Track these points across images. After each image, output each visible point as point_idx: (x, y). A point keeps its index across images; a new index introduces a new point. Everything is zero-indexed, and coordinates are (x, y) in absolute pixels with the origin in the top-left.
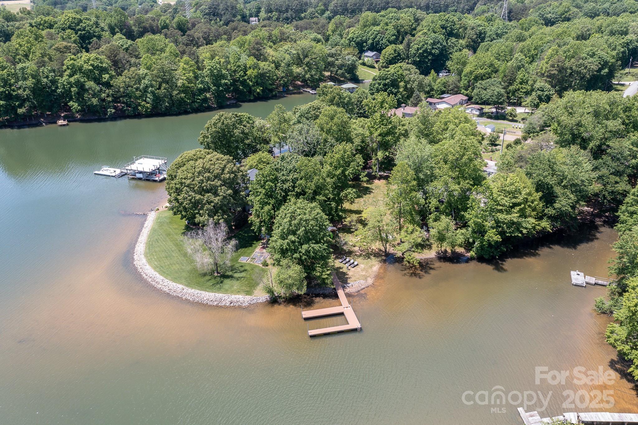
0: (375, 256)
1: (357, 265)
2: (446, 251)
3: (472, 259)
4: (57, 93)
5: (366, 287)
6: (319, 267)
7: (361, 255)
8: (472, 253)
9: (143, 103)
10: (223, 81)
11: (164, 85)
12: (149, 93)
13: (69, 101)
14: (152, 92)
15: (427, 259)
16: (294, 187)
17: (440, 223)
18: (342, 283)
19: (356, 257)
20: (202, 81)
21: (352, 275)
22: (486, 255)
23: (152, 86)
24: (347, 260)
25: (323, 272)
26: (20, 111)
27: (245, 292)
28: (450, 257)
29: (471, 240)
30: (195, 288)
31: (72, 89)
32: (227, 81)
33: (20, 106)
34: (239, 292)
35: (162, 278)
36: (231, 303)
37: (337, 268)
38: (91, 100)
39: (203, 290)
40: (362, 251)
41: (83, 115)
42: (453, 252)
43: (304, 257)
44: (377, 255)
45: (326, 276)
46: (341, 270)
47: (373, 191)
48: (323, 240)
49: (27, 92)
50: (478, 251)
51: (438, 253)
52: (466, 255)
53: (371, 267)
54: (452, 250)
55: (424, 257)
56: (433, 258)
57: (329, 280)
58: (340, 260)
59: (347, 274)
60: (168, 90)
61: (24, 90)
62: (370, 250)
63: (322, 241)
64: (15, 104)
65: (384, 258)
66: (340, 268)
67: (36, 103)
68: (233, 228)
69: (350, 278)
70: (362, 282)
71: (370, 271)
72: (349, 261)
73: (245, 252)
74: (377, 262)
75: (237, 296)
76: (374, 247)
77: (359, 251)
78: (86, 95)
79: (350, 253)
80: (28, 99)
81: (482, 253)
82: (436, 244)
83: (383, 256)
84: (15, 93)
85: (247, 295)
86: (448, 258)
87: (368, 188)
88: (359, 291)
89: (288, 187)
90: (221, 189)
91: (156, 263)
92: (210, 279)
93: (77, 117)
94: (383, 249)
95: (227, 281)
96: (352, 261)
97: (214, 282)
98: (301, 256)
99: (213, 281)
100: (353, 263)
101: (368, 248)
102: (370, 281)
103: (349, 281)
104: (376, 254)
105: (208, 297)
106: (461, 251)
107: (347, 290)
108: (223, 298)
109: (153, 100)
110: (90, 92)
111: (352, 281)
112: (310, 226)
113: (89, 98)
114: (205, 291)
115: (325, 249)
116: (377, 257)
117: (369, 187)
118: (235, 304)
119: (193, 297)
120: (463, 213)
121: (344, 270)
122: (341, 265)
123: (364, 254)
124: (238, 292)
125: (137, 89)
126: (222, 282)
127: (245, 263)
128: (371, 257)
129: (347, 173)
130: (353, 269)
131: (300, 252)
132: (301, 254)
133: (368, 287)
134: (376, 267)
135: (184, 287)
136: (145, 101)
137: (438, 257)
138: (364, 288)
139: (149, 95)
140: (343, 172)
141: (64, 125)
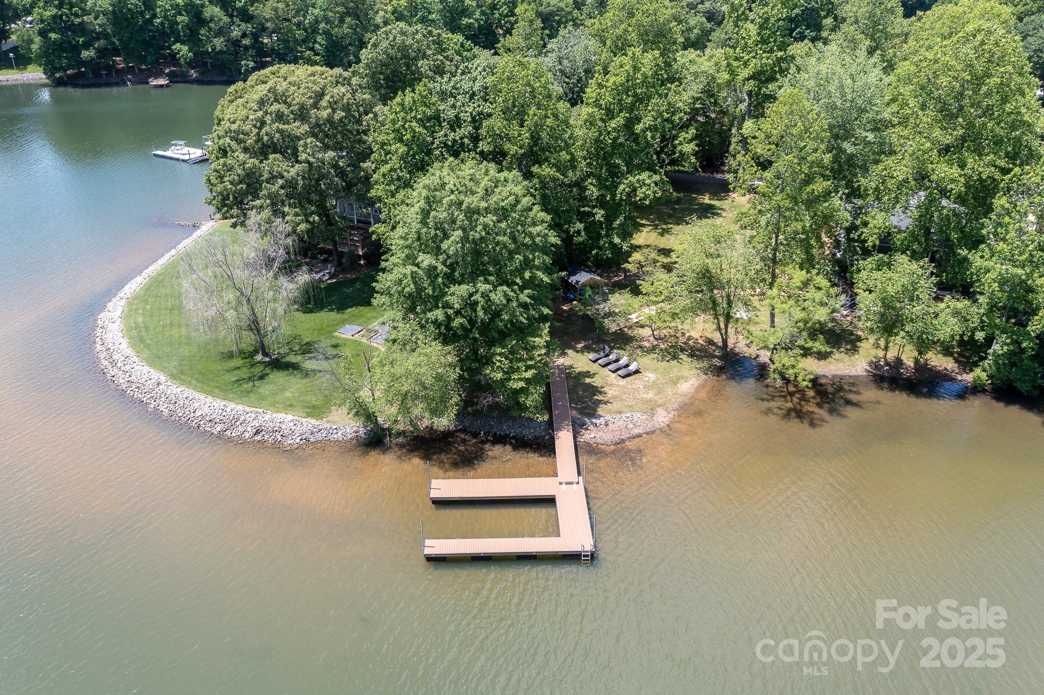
0: (691, 356)
1: (637, 372)
2: (899, 362)
3: (976, 389)
4: (154, 25)
5: (647, 433)
6: (500, 354)
7: (654, 348)
8: (979, 374)
9: (308, 53)
10: (465, 21)
11: (348, 19)
12: (321, 35)
13: (174, 43)
14: (327, 33)
15: (842, 378)
16: (476, 139)
17: (890, 274)
18: (581, 413)
19: (639, 351)
20: (424, 17)
21: (615, 397)
22: (1025, 382)
23: (327, 21)
24: (612, 357)
25: (512, 370)
26: (85, 54)
27: (308, 407)
28: (907, 379)
29: (980, 336)
30: (189, 384)
31: (179, 19)
32: (471, 21)
33: (87, 46)
34: (291, 406)
35: (129, 351)
36: (257, 433)
37: (580, 373)
38: (212, 41)
39: (202, 391)
40: (660, 339)
41: (202, 73)
42: (922, 368)
43: (458, 322)
44: (698, 352)
45: (521, 384)
46: (588, 380)
47: (724, 214)
48: (522, 278)
49: (101, 20)
50: (998, 369)
51: (875, 365)
52: (959, 378)
53: (675, 382)
54: (917, 361)
55: (834, 373)
56: (858, 376)
57: (530, 398)
58: (592, 356)
59: (600, 393)
60: (355, 30)
61: (96, 18)
62: (682, 340)
63: (518, 281)
64: (79, 41)
65: (717, 362)
66: (587, 374)
67: (117, 43)
68: (362, 262)
69: (606, 403)
70: (639, 417)
71: (669, 391)
72: (617, 360)
73: (361, 316)
74: (695, 371)
75: (281, 416)
76: (695, 334)
77: (652, 338)
78: (203, 32)
79: (622, 339)
80: (104, 35)
81: (1012, 377)
82: (872, 339)
83: (716, 357)
84: (78, 20)
85: (308, 415)
86: (902, 379)
87: (711, 207)
88: (623, 441)
89: (461, 138)
90: (305, 145)
91: (140, 319)
92: (238, 368)
93: (192, 76)
94: (717, 338)
95: (278, 378)
96: (623, 362)
97: (245, 376)
98: (449, 319)
99: (244, 373)
100: (627, 366)
101: (679, 335)
102: (662, 418)
103: (600, 411)
104: (698, 350)
105: (206, 410)
106: (945, 365)
107: (588, 436)
108: (242, 418)
109: (326, 47)
110: (212, 25)
111: (610, 412)
112: (479, 228)
113: (208, 37)
114: (210, 393)
115: (525, 306)
116: (699, 358)
117: (713, 206)
118: (266, 437)
119: (171, 407)
120: (963, 252)
121: (596, 381)
122: (594, 368)
123: (663, 346)
124: (289, 407)
125: (298, 25)
126: (262, 378)
127: (347, 340)
128: (682, 356)
129: (639, 128)
130: (622, 382)
131: (447, 306)
132: (450, 311)
133: (653, 432)
134: (691, 382)
135: (163, 379)
136: (312, 49)
137: (875, 375)
138: (639, 436)
139: (319, 39)
140: (629, 125)
141: (161, 86)
